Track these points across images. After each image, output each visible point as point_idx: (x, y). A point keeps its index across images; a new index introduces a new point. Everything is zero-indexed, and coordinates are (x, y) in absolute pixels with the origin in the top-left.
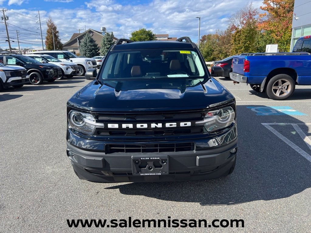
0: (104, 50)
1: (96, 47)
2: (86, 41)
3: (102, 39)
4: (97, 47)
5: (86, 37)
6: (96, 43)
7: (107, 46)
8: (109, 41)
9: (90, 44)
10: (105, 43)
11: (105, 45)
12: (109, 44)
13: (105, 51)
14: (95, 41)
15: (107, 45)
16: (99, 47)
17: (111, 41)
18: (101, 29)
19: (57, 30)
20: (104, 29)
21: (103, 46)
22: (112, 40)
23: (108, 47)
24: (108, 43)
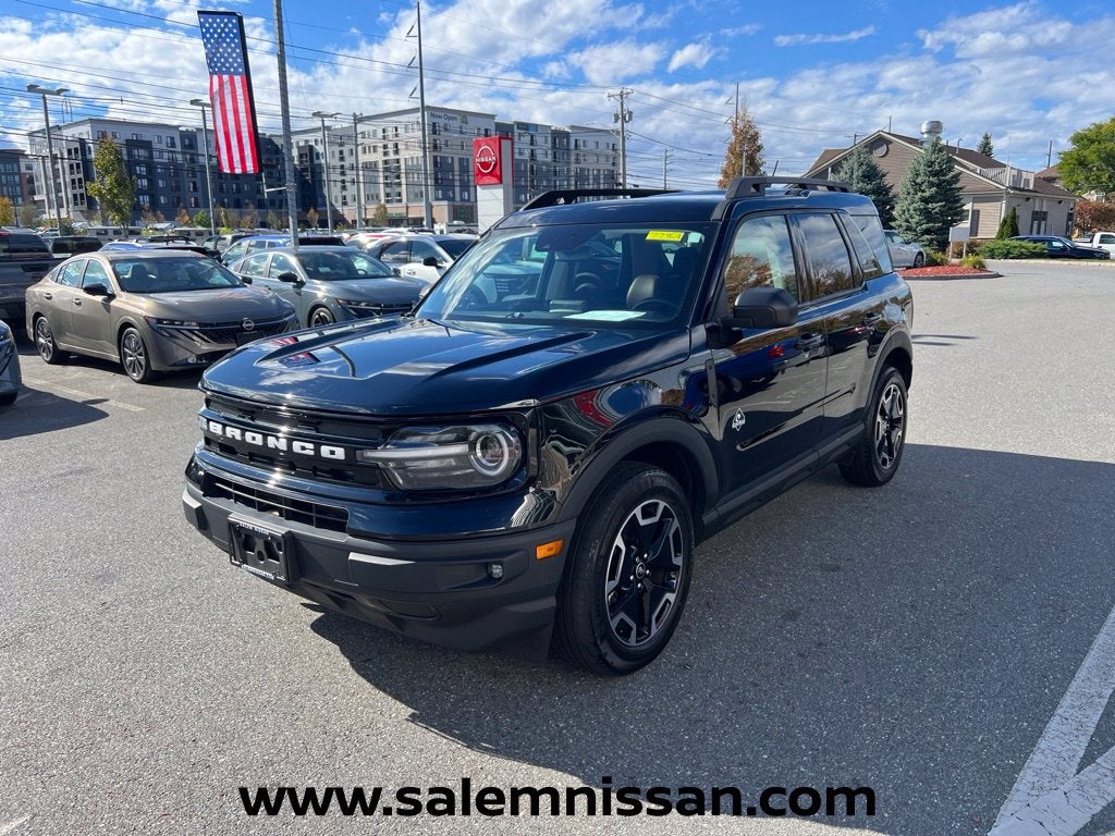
0: (911, 208)
1: (887, 194)
2: (851, 177)
3: (911, 164)
4: (891, 195)
5: (853, 161)
6: (888, 181)
7: (923, 191)
8: (936, 174)
9: (861, 185)
10: (919, 181)
11: (917, 187)
12: (932, 185)
13: (912, 212)
14: (884, 176)
15: (923, 187)
16: (894, 196)
17: (942, 170)
18: (924, 128)
19: (759, 142)
20: (935, 128)
21: (909, 193)
22: (951, 169)
23: (927, 194)
24: (931, 179)
